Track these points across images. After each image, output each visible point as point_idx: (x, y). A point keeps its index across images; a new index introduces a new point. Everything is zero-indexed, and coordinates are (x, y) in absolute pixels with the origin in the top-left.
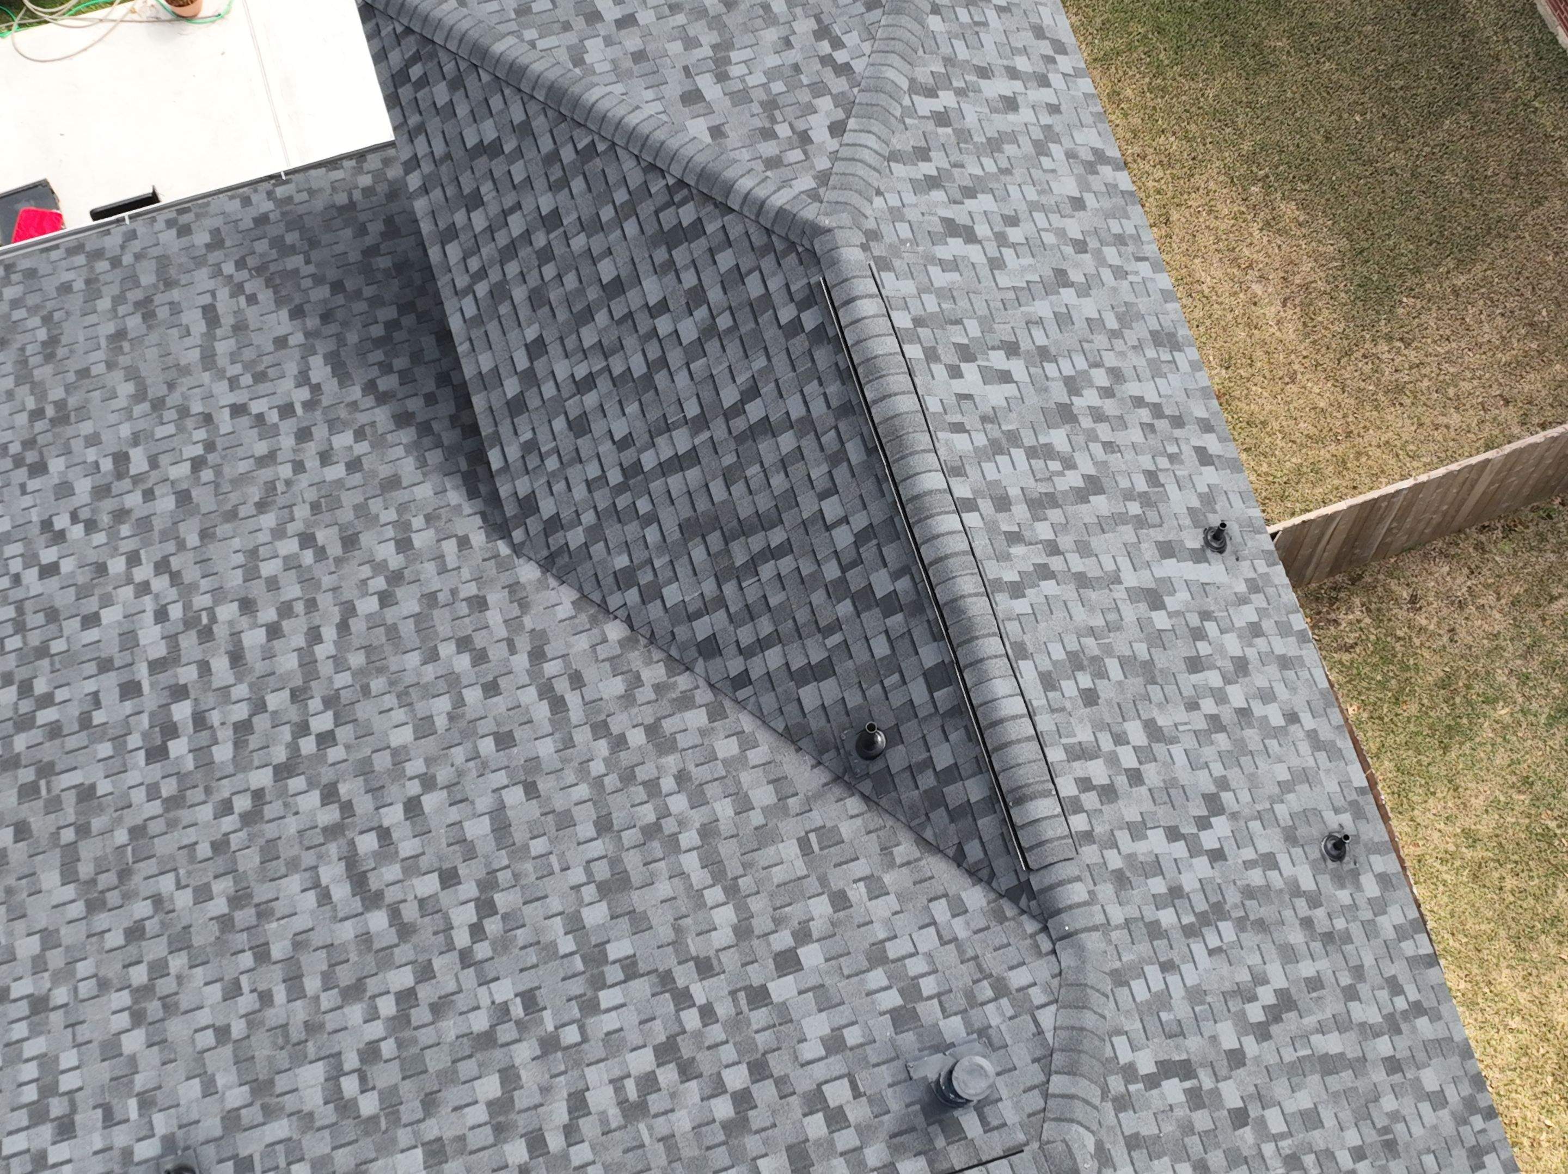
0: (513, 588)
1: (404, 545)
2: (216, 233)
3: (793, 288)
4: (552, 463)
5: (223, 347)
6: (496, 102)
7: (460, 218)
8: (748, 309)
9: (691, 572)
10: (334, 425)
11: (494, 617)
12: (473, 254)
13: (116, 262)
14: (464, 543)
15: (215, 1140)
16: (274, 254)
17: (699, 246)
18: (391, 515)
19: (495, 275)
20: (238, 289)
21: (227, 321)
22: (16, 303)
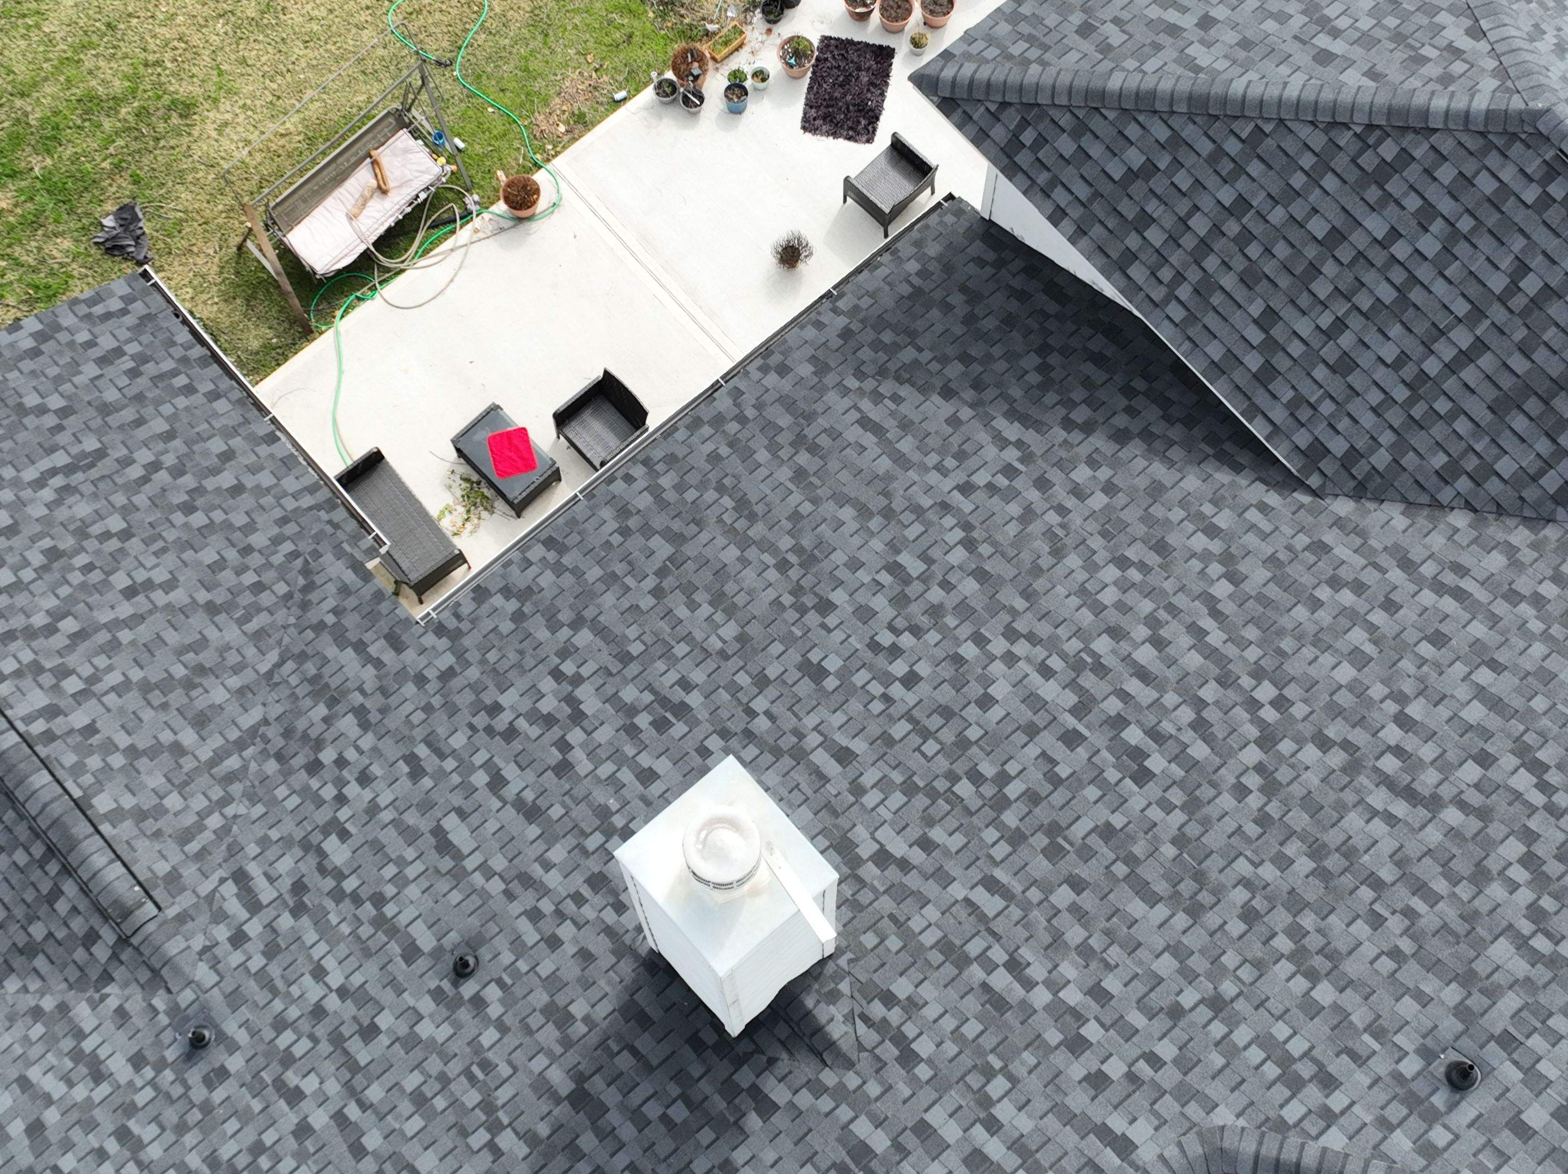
0: (1339, 523)
1: (1212, 531)
2: (813, 360)
3: (1529, 171)
4: (1327, 408)
5: (906, 445)
6: (1132, 131)
7: (1133, 241)
8: (1486, 205)
9: (1517, 442)
10: (1065, 466)
11: (1341, 552)
12: (1161, 266)
13: (742, 419)
14: (1263, 508)
15: (1462, 1033)
16: (883, 356)
17: (1413, 173)
18: (1177, 514)
19: (1194, 275)
20: (877, 398)
21: (890, 424)
22: (680, 488)
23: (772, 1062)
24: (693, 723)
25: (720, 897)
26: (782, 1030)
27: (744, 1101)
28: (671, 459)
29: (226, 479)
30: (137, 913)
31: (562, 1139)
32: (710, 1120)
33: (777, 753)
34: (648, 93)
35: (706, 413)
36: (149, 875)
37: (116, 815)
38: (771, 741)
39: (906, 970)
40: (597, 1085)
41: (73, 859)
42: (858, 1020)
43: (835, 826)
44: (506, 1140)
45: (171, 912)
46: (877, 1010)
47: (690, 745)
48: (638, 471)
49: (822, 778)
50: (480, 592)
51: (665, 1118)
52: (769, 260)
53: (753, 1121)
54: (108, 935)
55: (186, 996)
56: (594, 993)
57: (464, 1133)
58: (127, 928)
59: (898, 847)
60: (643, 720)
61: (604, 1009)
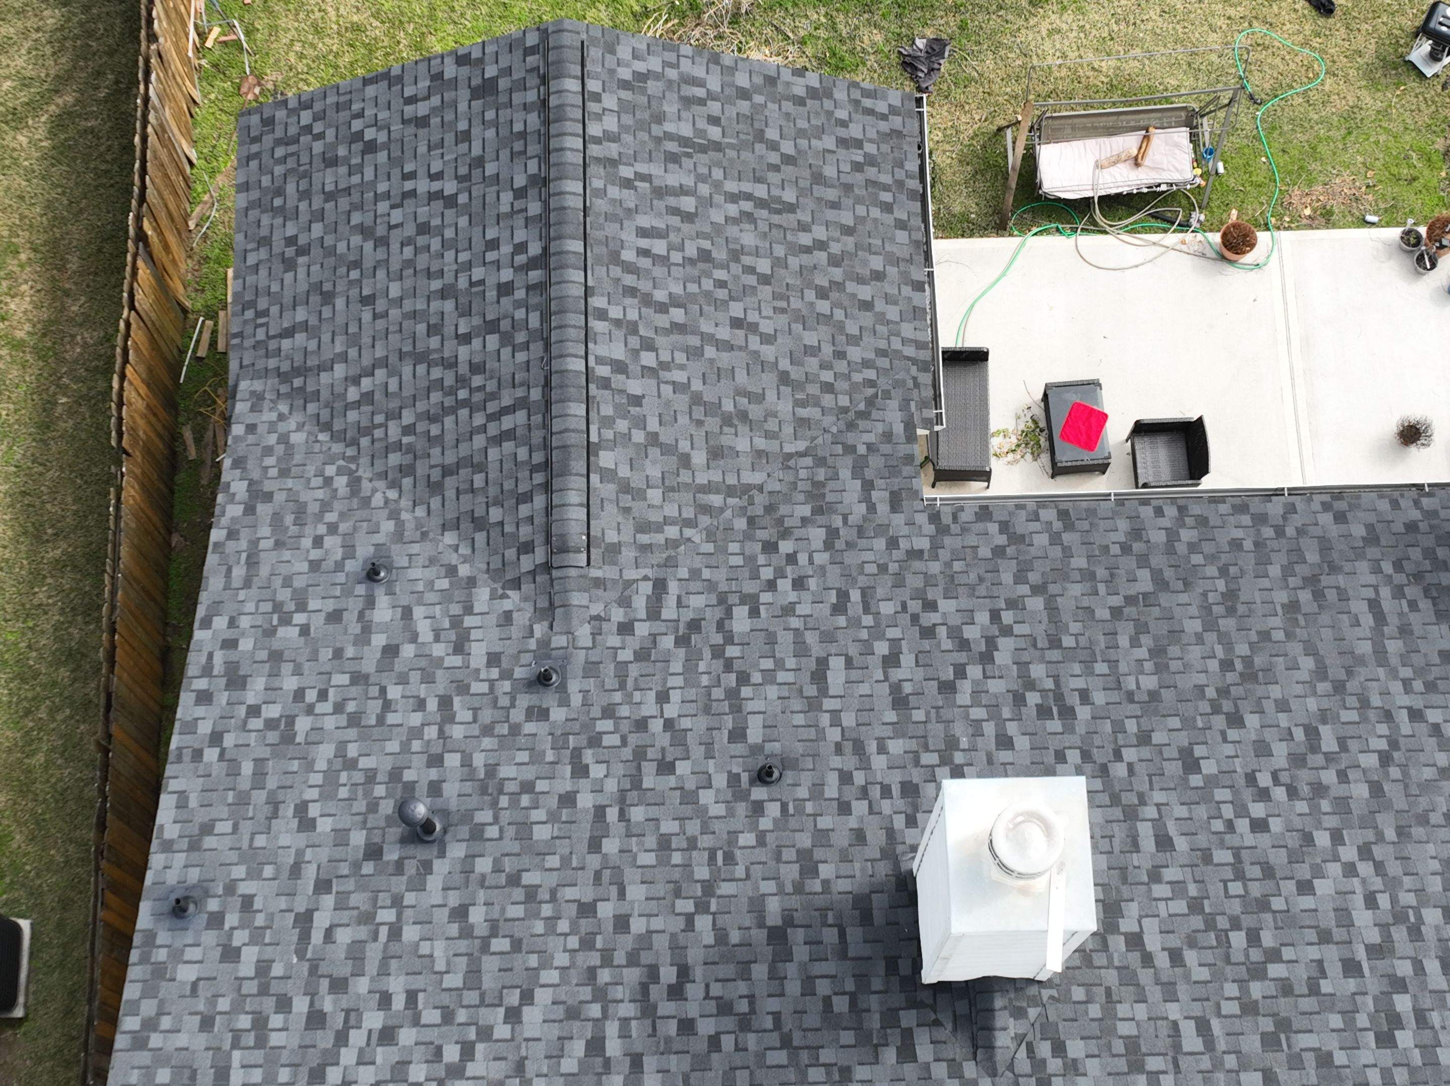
2: (1370, 527)
5: (1394, 647)
13: (1280, 532)
16: (1427, 565)
20: (1398, 592)
21: (1393, 621)
22: (1193, 547)
23: (937, 1023)
24: (1069, 729)
25: (996, 873)
26: (962, 1007)
27: (895, 1036)
28: (1202, 521)
29: (865, 292)
30: (571, 555)
31: (743, 954)
32: (858, 1028)
33: (1115, 800)
34: (1395, 233)
35: (1256, 506)
36: (599, 535)
37: (609, 475)
38: (1117, 789)
39: (1089, 1038)
40: (797, 936)
41: (556, 483)
42: (1024, 1045)
43: (1117, 889)
44: (703, 923)
45: (595, 573)
46: (1044, 1049)
47: (1054, 744)
48: (1171, 511)
49: (1135, 845)
50: (985, 511)
51: (827, 1001)
52: (1392, 426)
53: (890, 1055)
54: (540, 555)
55: (559, 641)
56: (845, 869)
57: (678, 894)
58: (557, 560)
59: (1153, 942)
60: (1033, 698)
61: (843, 885)
